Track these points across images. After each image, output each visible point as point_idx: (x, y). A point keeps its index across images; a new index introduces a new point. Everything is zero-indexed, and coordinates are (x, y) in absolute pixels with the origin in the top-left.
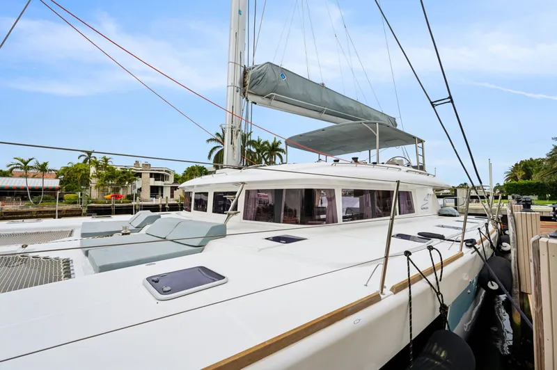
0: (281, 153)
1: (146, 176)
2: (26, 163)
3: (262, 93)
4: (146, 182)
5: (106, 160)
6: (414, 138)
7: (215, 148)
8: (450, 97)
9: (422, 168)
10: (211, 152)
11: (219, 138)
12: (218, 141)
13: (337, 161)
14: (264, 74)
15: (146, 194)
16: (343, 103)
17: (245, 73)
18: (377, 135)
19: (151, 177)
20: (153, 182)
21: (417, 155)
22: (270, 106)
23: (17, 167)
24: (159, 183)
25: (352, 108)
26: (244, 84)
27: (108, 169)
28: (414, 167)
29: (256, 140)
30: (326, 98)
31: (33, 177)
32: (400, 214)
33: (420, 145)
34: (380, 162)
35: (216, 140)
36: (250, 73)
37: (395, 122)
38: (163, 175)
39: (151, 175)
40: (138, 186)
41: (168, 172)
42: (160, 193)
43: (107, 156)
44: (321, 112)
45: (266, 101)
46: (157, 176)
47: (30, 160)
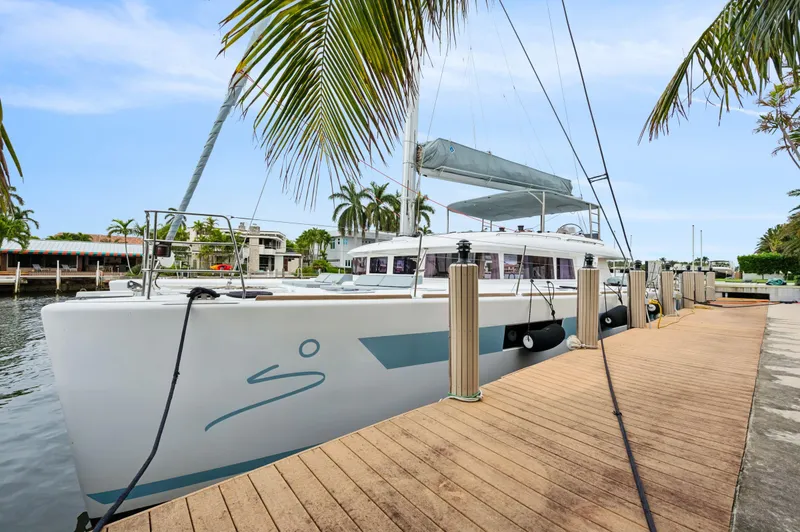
0: (427, 212)
1: (254, 242)
2: (125, 226)
3: (433, 166)
4: (254, 251)
5: (212, 222)
6: (588, 204)
7: (340, 206)
8: (607, 174)
9: (596, 236)
10: (337, 211)
11: (346, 193)
12: (345, 197)
13: (502, 229)
14: (436, 150)
15: (254, 265)
16: (511, 170)
17: (418, 149)
18: (544, 204)
19: (260, 243)
20: (263, 250)
21: (591, 222)
22: (438, 177)
23: (116, 231)
24: (270, 252)
25: (519, 174)
26: (417, 159)
27: (213, 233)
28: (587, 236)
29: (394, 194)
30: (493, 166)
31: (116, 241)
32: (559, 277)
33: (596, 211)
34: (546, 230)
35: (342, 196)
36: (424, 150)
37: (570, 184)
38: (274, 241)
39: (261, 241)
40: (245, 255)
41: (280, 237)
42: (270, 264)
43: (213, 218)
44: (487, 179)
45: (434, 172)
46: (267, 242)
47: (130, 221)
